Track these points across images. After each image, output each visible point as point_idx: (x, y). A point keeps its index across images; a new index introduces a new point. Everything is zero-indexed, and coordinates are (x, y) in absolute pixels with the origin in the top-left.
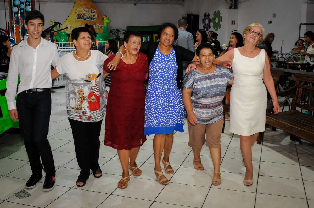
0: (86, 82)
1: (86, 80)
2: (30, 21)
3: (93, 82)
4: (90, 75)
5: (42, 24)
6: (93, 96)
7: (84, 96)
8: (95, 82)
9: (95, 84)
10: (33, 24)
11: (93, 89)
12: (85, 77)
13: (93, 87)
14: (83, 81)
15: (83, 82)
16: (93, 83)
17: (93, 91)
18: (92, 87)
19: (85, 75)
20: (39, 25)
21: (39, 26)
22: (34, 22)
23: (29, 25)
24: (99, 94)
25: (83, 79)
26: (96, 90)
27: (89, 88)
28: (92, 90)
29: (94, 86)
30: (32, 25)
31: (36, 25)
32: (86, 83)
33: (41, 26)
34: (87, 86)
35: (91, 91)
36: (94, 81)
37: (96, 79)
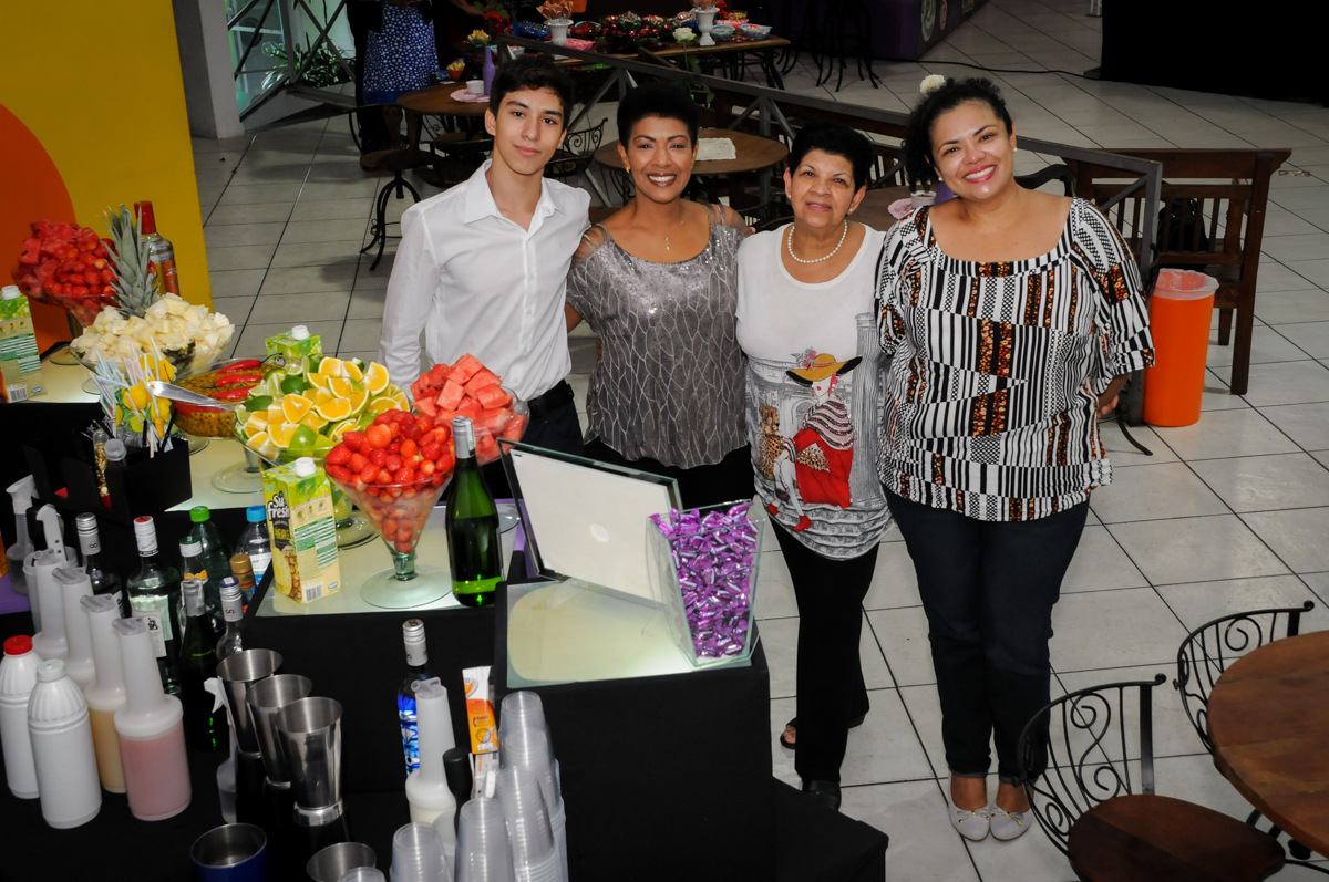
0: (792, 382)
1: (791, 375)
2: (510, 96)
3: (819, 388)
4: (811, 354)
5: (558, 114)
6: (815, 446)
7: (777, 433)
8: (829, 391)
9: (826, 398)
10: (520, 109)
11: (817, 417)
12: (794, 360)
13: (817, 408)
14: (783, 373)
15: (779, 377)
16: (817, 392)
17: (816, 424)
18: (811, 410)
19: (795, 352)
20: (547, 117)
21: (543, 124)
22: (526, 103)
23: (504, 110)
24: (846, 445)
25: (784, 365)
26: (830, 425)
27: (799, 410)
28: (810, 419)
29: (823, 407)
30: (519, 114)
31: (535, 116)
32: (790, 386)
33: (555, 123)
34: (793, 400)
35: (807, 424)
36: (825, 384)
37: (834, 381)
